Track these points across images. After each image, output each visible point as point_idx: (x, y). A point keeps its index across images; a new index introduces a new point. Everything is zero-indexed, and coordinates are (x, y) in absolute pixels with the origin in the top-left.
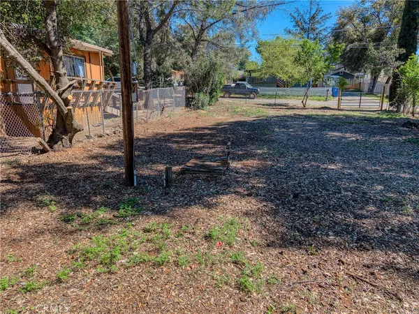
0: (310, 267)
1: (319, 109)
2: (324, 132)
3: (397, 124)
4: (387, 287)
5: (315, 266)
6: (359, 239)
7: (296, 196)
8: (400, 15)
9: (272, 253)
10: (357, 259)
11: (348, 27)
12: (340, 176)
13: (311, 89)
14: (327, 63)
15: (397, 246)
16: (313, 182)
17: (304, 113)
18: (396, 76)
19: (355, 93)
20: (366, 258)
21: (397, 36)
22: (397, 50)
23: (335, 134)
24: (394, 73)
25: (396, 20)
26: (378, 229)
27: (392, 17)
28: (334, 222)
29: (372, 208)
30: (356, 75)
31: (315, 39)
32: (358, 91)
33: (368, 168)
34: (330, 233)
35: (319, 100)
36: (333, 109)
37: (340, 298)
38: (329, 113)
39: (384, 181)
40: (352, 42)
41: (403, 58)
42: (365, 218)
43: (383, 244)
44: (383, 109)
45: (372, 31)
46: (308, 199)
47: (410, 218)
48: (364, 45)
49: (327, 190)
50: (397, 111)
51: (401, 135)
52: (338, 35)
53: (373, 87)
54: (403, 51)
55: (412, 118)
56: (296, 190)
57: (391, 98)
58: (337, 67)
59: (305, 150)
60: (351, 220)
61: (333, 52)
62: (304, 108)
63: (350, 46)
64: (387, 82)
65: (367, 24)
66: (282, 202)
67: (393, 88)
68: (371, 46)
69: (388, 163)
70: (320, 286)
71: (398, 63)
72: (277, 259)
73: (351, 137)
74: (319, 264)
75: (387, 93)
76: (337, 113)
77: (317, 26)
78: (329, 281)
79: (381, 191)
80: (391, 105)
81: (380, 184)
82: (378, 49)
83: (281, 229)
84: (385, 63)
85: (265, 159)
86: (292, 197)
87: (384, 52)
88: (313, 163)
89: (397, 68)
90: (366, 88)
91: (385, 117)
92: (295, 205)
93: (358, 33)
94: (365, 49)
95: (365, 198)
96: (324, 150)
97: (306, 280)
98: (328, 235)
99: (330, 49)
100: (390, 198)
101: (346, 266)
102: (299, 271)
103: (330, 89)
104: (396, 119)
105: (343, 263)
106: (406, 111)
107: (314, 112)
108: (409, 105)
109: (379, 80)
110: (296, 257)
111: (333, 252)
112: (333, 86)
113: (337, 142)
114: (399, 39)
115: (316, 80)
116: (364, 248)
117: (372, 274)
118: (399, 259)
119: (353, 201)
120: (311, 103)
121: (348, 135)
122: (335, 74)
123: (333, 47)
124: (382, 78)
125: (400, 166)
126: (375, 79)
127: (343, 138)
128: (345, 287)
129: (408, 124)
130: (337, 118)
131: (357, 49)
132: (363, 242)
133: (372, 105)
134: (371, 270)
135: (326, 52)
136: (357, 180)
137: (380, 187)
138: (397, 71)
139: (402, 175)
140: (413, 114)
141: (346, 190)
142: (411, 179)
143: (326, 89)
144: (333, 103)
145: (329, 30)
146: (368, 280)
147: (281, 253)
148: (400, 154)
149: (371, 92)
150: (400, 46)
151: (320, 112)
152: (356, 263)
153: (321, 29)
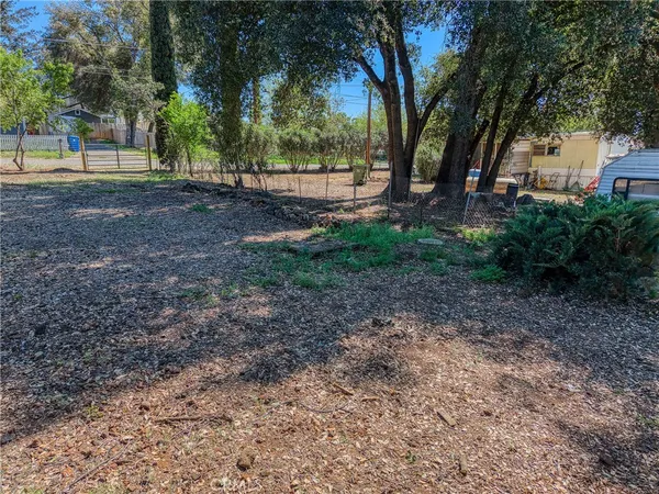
0: (96, 441)
1: (50, 172)
2: (70, 211)
3: (174, 188)
4: (212, 412)
5: (104, 436)
6: (162, 363)
7: (40, 331)
8: (148, 34)
9: (13, 454)
10: (165, 393)
11: (72, 37)
12: (114, 277)
13: (28, 140)
14: (48, 94)
15: (211, 352)
16: (69, 297)
17: (23, 180)
18: (160, 122)
19: (107, 145)
20: (177, 385)
21: (149, 63)
22: (150, 85)
23: (91, 211)
24: (157, 116)
25: (142, 41)
26: (183, 338)
27: (138, 37)
28: (121, 352)
29: (169, 311)
30: (102, 116)
31: (14, 48)
32: (110, 141)
33: (151, 255)
34: (117, 371)
35: (48, 158)
36: (77, 172)
37: (155, 464)
38: (70, 178)
39: (176, 269)
40: (85, 63)
41: (164, 96)
42: (164, 328)
43: (194, 356)
44: (153, 168)
45: (113, 51)
46: (66, 328)
47: (218, 310)
48: (105, 71)
49: (96, 305)
50: (171, 171)
51: (183, 202)
52: (57, 48)
53: (132, 137)
54: (162, 86)
55: (191, 178)
56: (39, 320)
57: (160, 152)
58: (68, 102)
59: (41, 245)
60: (144, 339)
61: (55, 74)
62: (21, 170)
63: (82, 70)
64: (150, 130)
65: (103, 40)
66: (14, 350)
67: (160, 138)
68: (115, 73)
69: (176, 244)
70: (119, 464)
71: (159, 103)
72: (27, 460)
73: (116, 213)
74: (110, 428)
75: (154, 146)
76: (84, 177)
77: (14, 25)
78: (134, 447)
79: (176, 283)
80: (162, 162)
81: (170, 276)
82: (126, 79)
83: (24, 401)
84: (141, 101)
86: (32, 333)
87: (137, 85)
88: (60, 265)
89: (159, 110)
90: (122, 138)
91: (157, 179)
92: (43, 348)
93: (91, 51)
94: (107, 78)
95: (158, 301)
96: (76, 240)
97: (94, 466)
98: (113, 376)
99: (47, 69)
100: (190, 290)
101: (152, 410)
102: (77, 458)
103: (65, 138)
104: (172, 183)
105: (147, 409)
106: (182, 169)
107: (43, 179)
108: (184, 161)
109: (138, 126)
110: (65, 436)
111: (129, 399)
112: (68, 134)
113: (97, 224)
114: (154, 68)
115: (34, 123)
116: (172, 373)
117: (190, 404)
118: (218, 368)
119: (141, 309)
120: (32, 163)
121: (110, 211)
122: (67, 114)
123: (53, 67)
124: (142, 125)
125: (191, 245)
126: (132, 125)
127: (105, 215)
128: (158, 444)
129: (190, 187)
130: (87, 186)
131: (94, 76)
132: (168, 363)
133: (136, 163)
134: (187, 400)
135: (40, 73)
136: (141, 276)
137: (173, 279)
138: (159, 113)
139: (197, 256)
140: (191, 173)
141: (126, 295)
142: (209, 259)
143: (56, 138)
144: (74, 160)
145: (39, 37)
146: (186, 416)
147: (34, 445)
148: (188, 228)
149: (130, 144)
150: (157, 79)
151: (54, 178)
152: (166, 399)
153: (21, 31)
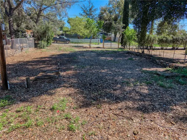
0: (99, 114)
1: (96, 48)
2: (99, 57)
3: (124, 53)
4: (128, 116)
5: (101, 113)
6: (116, 99)
7: (90, 84)
8: (122, 11)
9: (82, 111)
10: (116, 107)
11: (104, 14)
12: (107, 74)
13: (92, 40)
14: (98, 29)
15: (129, 99)
16: (97, 78)
17: (90, 50)
18: (123, 35)
19: (109, 41)
20: (120, 105)
21: (122, 19)
22: (122, 25)
23: (103, 58)
24: (122, 33)
25: (121, 13)
26: (122, 94)
27: (120, 12)
28: (106, 93)
29: (119, 86)
30: (109, 34)
31: (92, 18)
32: (110, 40)
33: (116, 70)
34: (105, 98)
35: (96, 44)
36: (101, 48)
37: (111, 124)
38: (100, 49)
39: (123, 75)
40: (106, 20)
41: (125, 28)
42: (117, 90)
43: (124, 99)
44: (119, 47)
45: (113, 17)
46: (95, 85)
47: (132, 88)
48: (111, 22)
49: (102, 81)
50: (124, 48)
51: (126, 57)
52: (101, 17)
53: (115, 39)
54: (124, 25)
55: (129, 50)
56: (90, 82)
57: (122, 43)
58: (101, 31)
59: (92, 65)
60: (112, 92)
61: (99, 24)
62: (90, 47)
63: (106, 22)
64: (120, 37)
65: (111, 14)
66: (85, 88)
67: (122, 39)
68: (113, 22)
69: (123, 68)
70: (103, 121)
71: (123, 30)
72: (85, 113)
73: (109, 59)
74: (102, 112)
75: (120, 41)
76: (103, 49)
77: (93, 13)
78: (107, 118)
79: (122, 79)
80: (122, 46)
81: (121, 76)
82: (116, 24)
83: (86, 100)
84: (119, 29)
85: (76, 70)
86: (89, 85)
87: (118, 25)
88: (96, 70)
89: (123, 31)
90: (113, 39)
91: (120, 50)
92: (90, 89)
93: (108, 17)
94: (111, 24)
95: (116, 82)
96: (100, 65)
97: (98, 120)
98: (104, 99)
99: (98, 23)
100: (125, 81)
101: (112, 110)
102: (95, 116)
103: (100, 40)
104: (124, 51)
105: (111, 110)
106: (127, 48)
107: (94, 49)
108: (128, 45)
109: (117, 36)
110: (92, 110)
111: (107, 106)
112: (100, 38)
113: (105, 61)
114: (123, 20)
115: (94, 36)
116: (118, 102)
117: (122, 112)
118: (130, 104)
119: (112, 84)
120: (93, 46)
121: (108, 58)
122: (101, 34)
123: (99, 22)
124: (118, 36)
125: (127, 69)
126: (115, 36)
127: (106, 59)
128: (113, 119)
129: (128, 53)
130: (103, 52)
131: (108, 24)
132: (117, 99)
133: (115, 46)
134: (122, 110)
135: (97, 24)
136: (113, 75)
137: (121, 77)
138: (123, 32)
139: (128, 72)
140: (129, 49)
141: (109, 80)
142: (131, 73)
143: (98, 40)
144: (101, 45)
145: (97, 15)
146: (121, 115)
147: (87, 110)
148: (127, 64)
149: (114, 41)
150: (123, 23)
151: (96, 49)
152: (116, 109)
153: (94, 14)
